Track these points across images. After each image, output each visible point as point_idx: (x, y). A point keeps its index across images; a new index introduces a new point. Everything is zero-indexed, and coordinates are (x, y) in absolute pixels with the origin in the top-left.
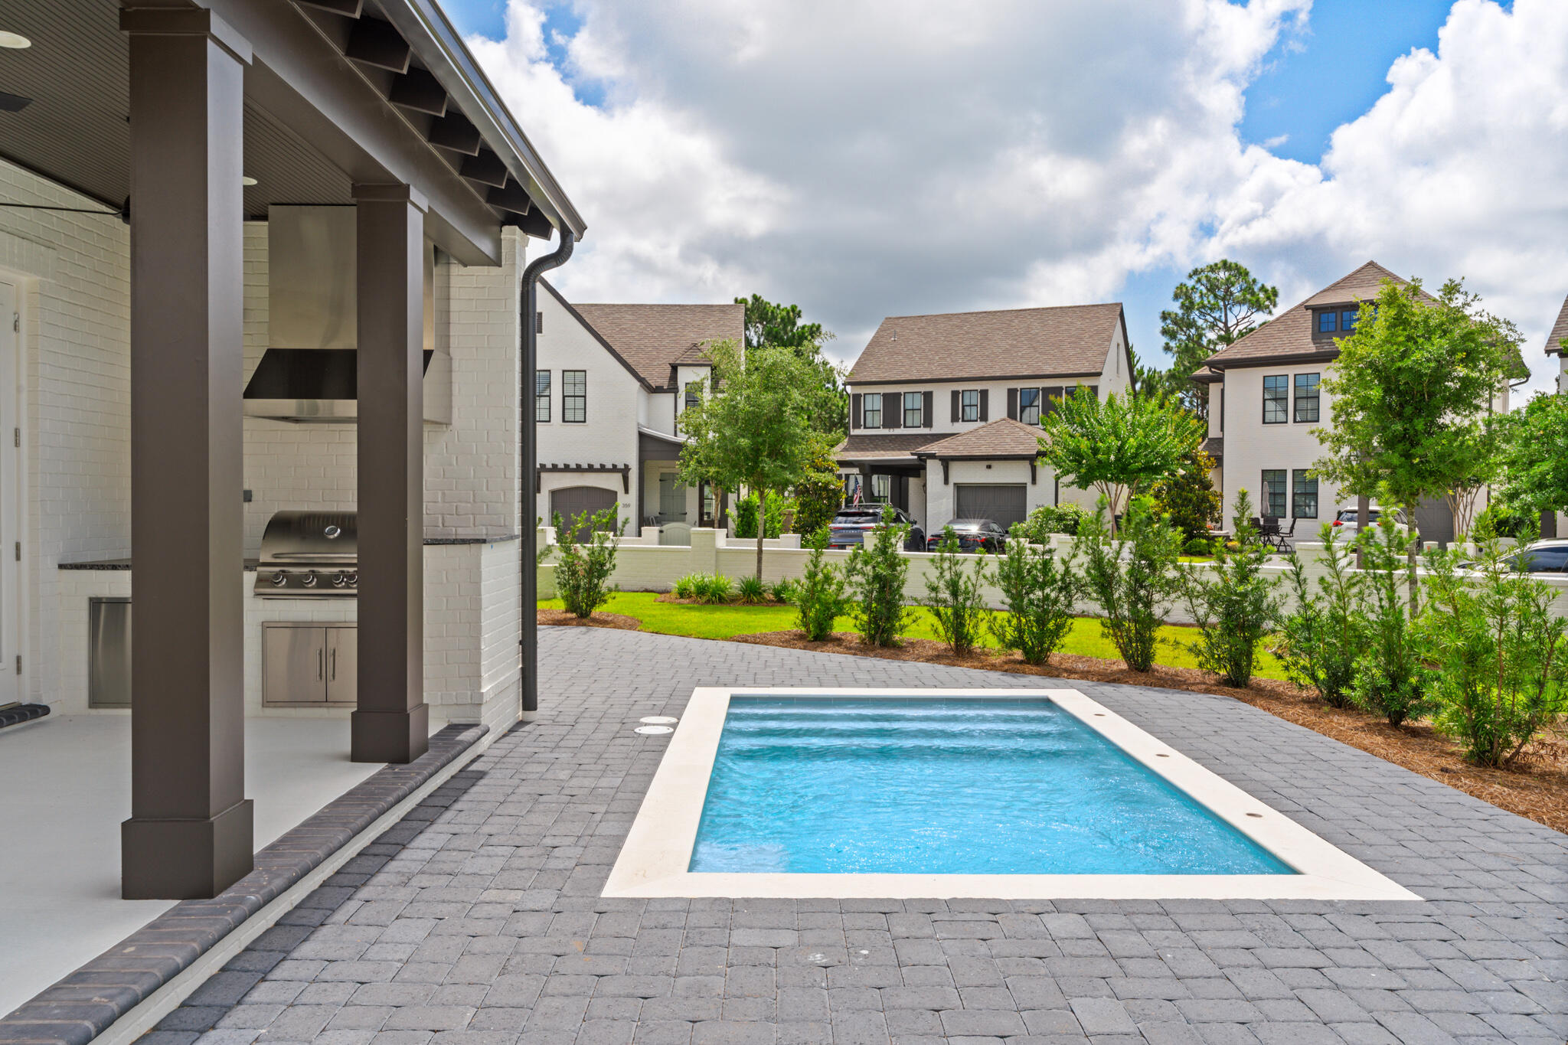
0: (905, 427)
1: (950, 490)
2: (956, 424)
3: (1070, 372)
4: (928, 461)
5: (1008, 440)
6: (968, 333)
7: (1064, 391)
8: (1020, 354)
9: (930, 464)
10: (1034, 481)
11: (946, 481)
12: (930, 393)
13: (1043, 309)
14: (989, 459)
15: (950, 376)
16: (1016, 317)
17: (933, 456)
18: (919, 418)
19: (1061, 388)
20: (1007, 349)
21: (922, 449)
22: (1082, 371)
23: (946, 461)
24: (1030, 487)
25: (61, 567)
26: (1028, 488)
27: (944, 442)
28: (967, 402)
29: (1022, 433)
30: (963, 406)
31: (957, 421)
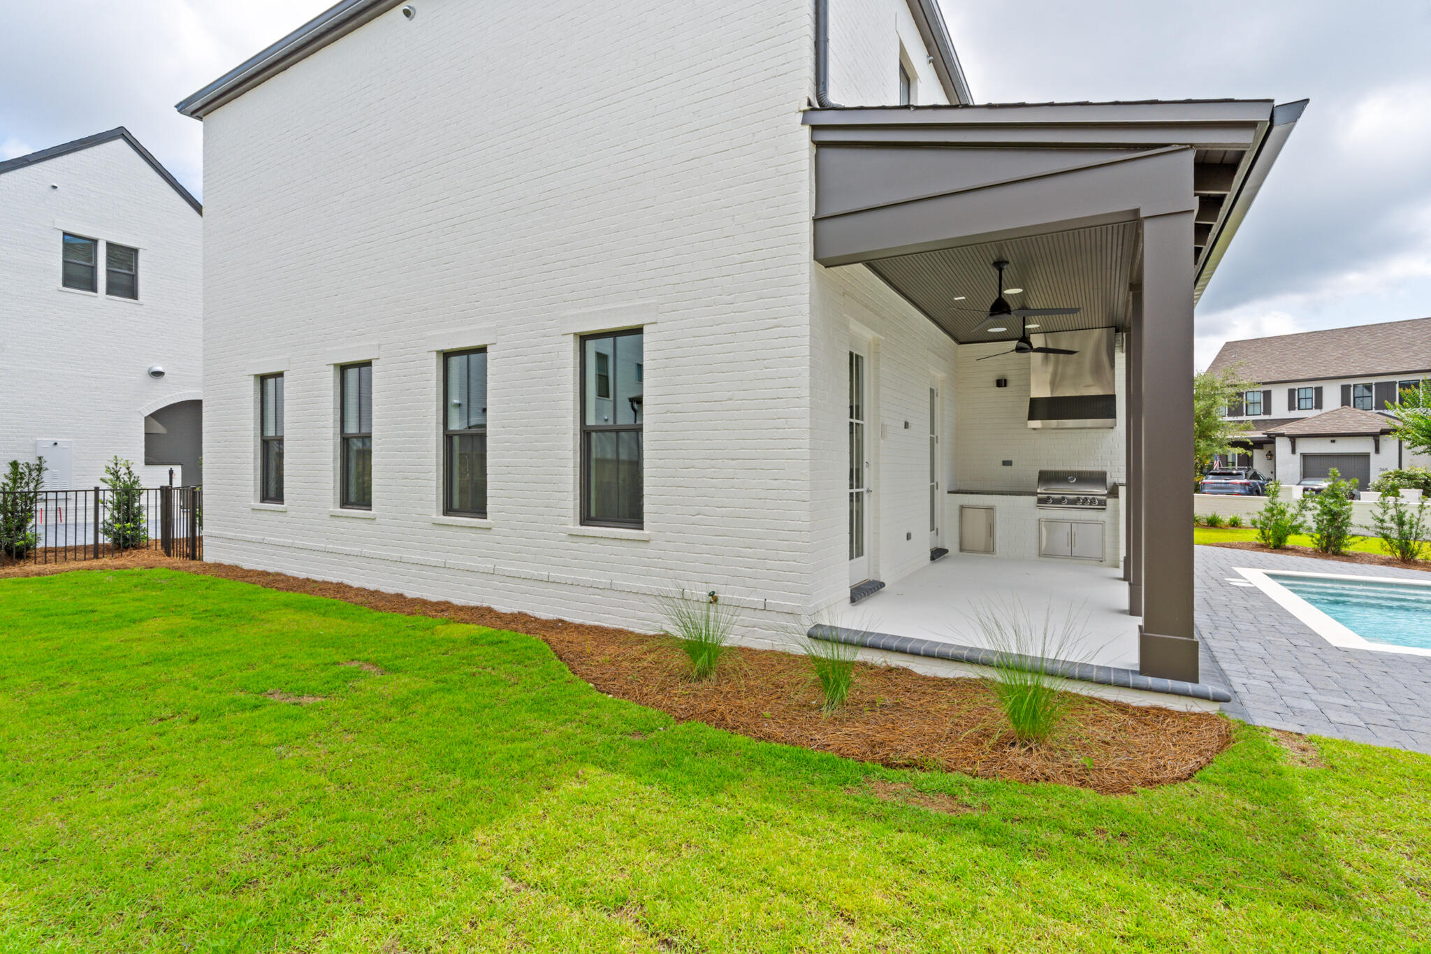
0: (1247, 415)
1: (1297, 459)
2: (1292, 412)
3: (1405, 370)
4: (1277, 438)
5: (1351, 422)
6: (1299, 348)
7: (1397, 385)
8: (1352, 360)
9: (1278, 440)
10: (1377, 450)
11: (1294, 451)
12: (1269, 392)
13: (1372, 325)
14: (1333, 437)
15: (1287, 379)
16: (1346, 333)
17: (1282, 435)
18: (1259, 408)
19: (1395, 383)
20: (1339, 357)
21: (1272, 430)
22: (1417, 369)
23: (1293, 439)
24: (1373, 457)
25: (949, 492)
26: (1371, 456)
27: (1290, 425)
28: (1302, 396)
29: (1364, 417)
30: (1299, 400)
31: (1294, 409)
